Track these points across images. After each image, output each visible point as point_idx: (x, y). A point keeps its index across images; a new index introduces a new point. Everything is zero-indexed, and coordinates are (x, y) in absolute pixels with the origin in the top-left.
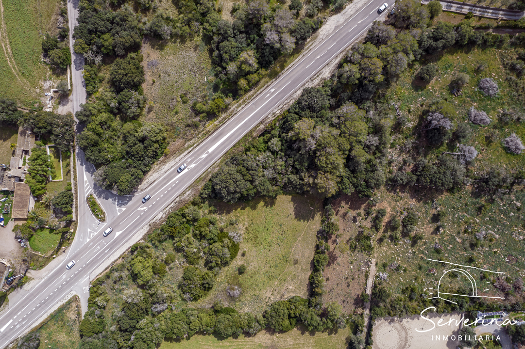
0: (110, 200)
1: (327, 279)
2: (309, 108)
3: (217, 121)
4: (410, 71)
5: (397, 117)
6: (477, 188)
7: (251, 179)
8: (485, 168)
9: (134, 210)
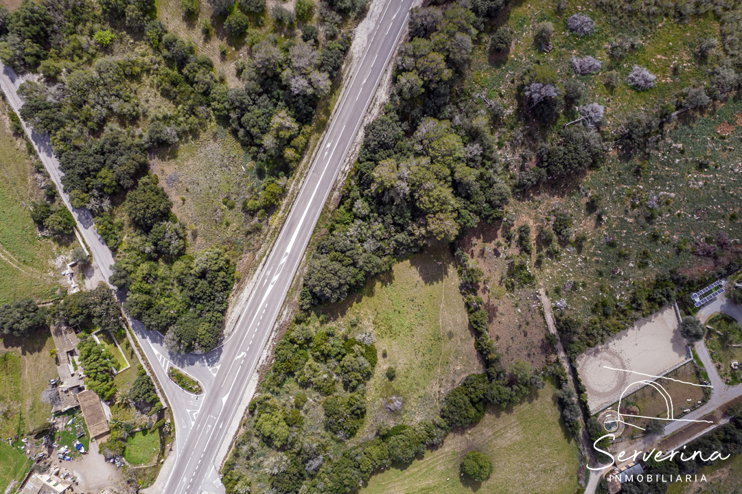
0: (197, 363)
1: (498, 338)
2: (381, 147)
3: (281, 212)
4: (480, 48)
5: (489, 109)
6: (623, 149)
7: (352, 262)
8: (621, 121)
9: (231, 362)
